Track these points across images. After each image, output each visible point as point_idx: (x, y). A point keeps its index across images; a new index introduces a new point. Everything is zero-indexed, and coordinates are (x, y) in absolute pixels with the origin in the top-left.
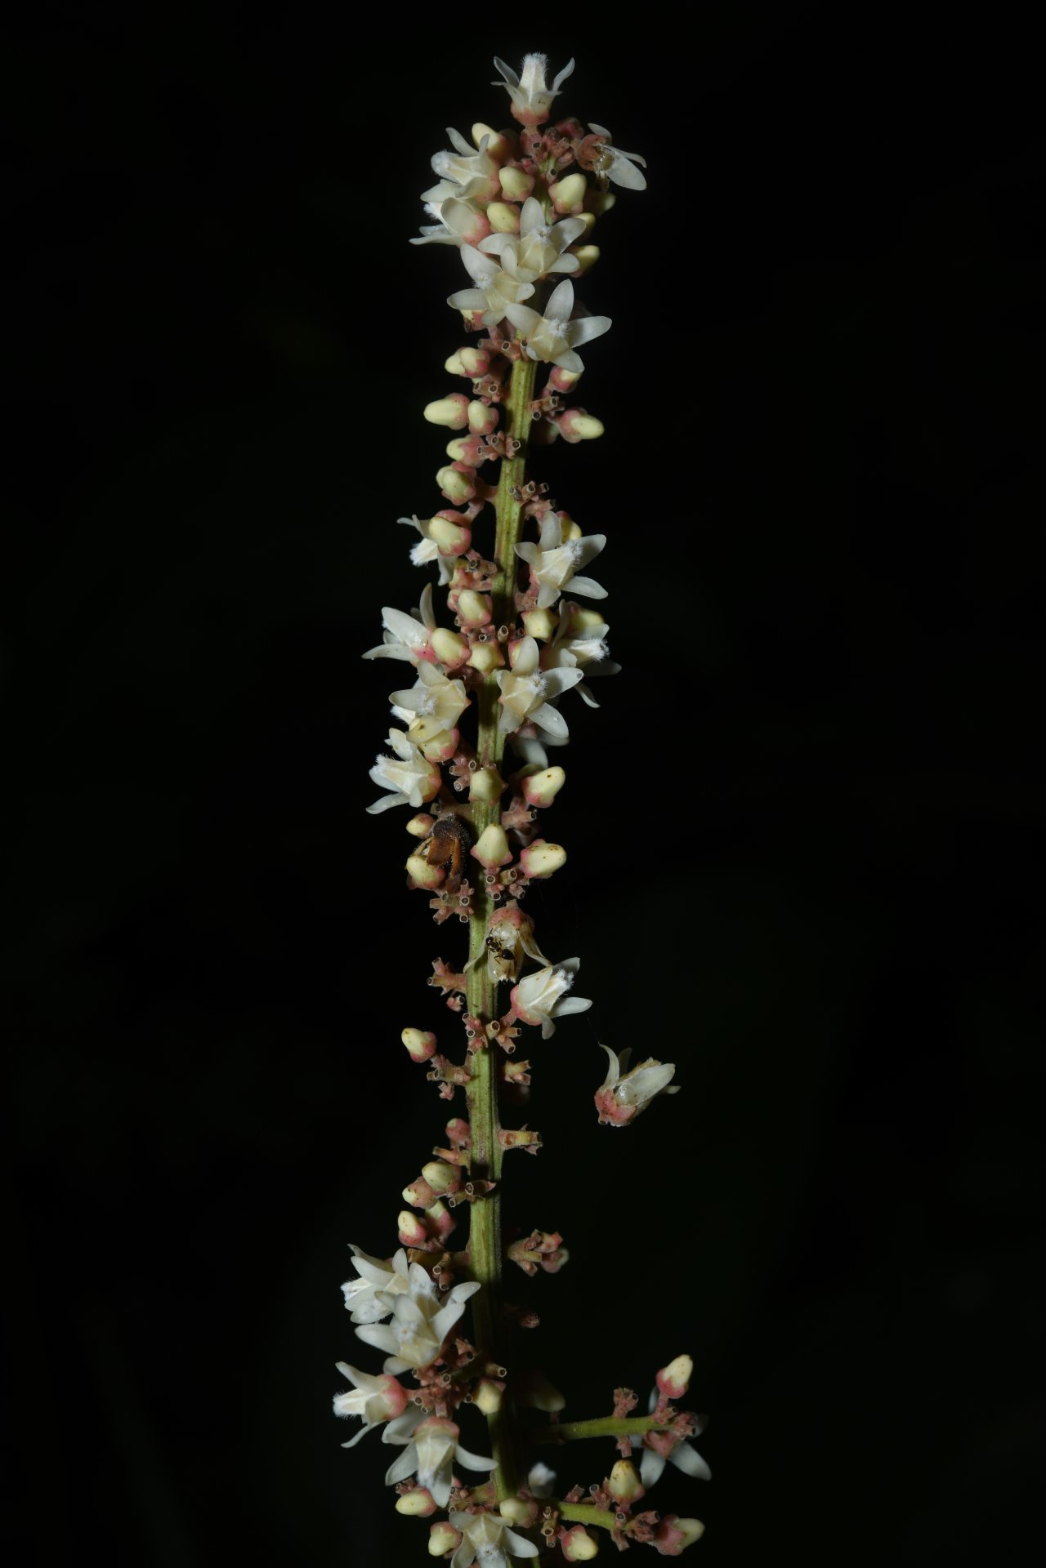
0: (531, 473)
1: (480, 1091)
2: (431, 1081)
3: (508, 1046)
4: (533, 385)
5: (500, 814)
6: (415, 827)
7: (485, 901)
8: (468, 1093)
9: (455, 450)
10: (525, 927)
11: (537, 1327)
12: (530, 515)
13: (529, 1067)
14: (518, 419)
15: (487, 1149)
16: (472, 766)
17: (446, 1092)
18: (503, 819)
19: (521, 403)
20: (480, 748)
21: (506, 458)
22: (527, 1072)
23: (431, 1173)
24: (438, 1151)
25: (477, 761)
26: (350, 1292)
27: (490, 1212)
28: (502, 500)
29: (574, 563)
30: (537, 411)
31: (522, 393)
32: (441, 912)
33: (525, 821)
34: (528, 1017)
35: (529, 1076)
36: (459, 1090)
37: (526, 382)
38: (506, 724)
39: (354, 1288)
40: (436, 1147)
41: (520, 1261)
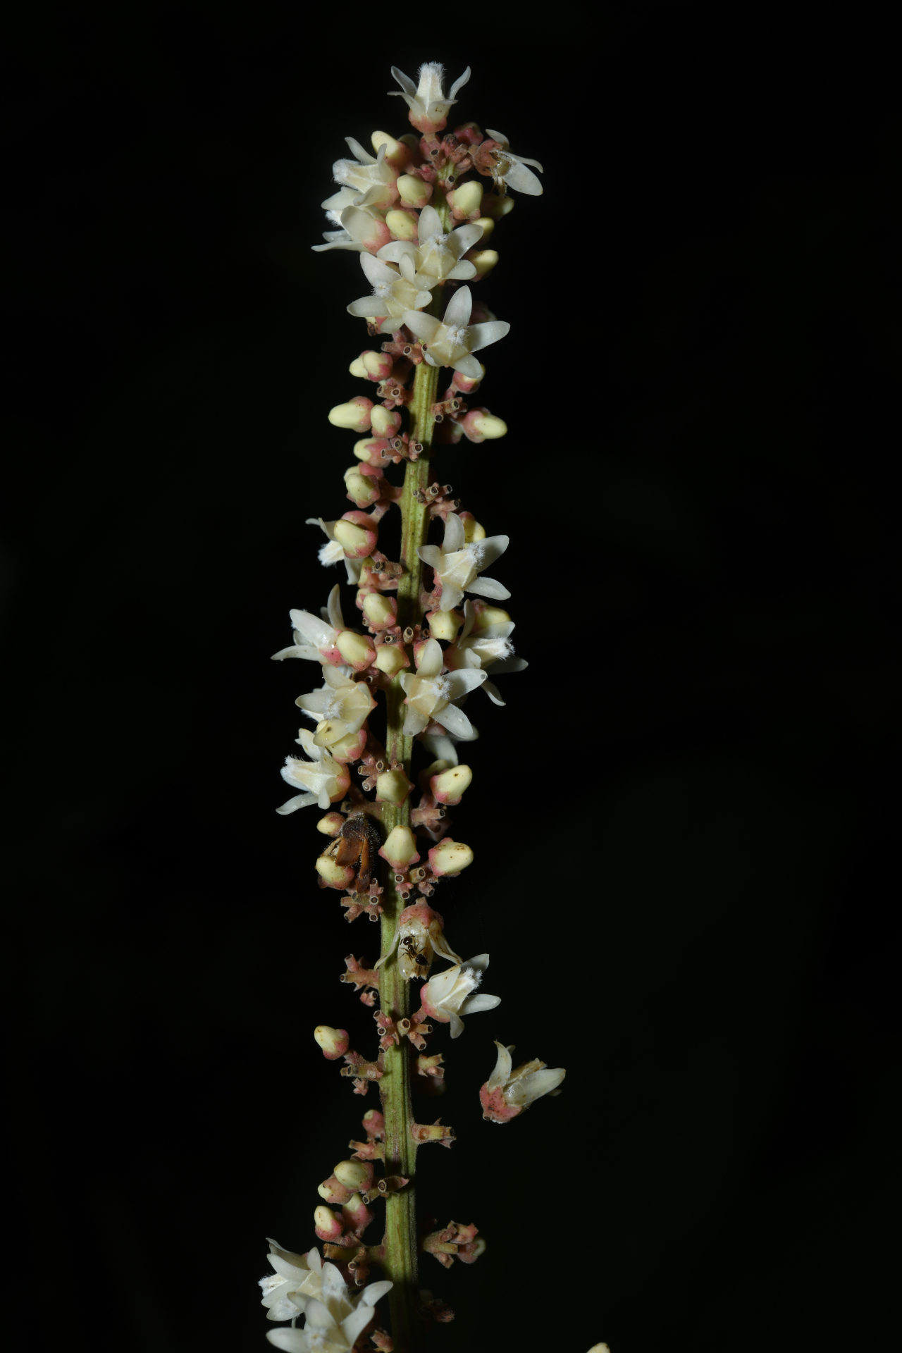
0: (435, 476)
1: (393, 1086)
2: (345, 1077)
3: (419, 1043)
4: (436, 387)
5: (410, 812)
6: (325, 826)
7: (395, 899)
8: (382, 1088)
9: (361, 450)
10: (434, 925)
11: (452, 1322)
12: (435, 515)
13: (442, 1061)
14: (421, 422)
15: (401, 1144)
16: (379, 767)
17: (359, 1088)
18: (412, 817)
19: (424, 405)
20: (389, 748)
21: (410, 460)
22: (441, 1065)
23: (343, 1172)
24: (354, 1144)
25: (386, 761)
26: (268, 1287)
27: (405, 1206)
28: (407, 502)
29: (477, 565)
30: (439, 414)
31: (425, 396)
32: (352, 910)
33: (434, 818)
34: (438, 1015)
35: (443, 1069)
36: (373, 1086)
37: (429, 384)
38: (411, 727)
39: (271, 1284)
40: (352, 1141)
41: (436, 1253)
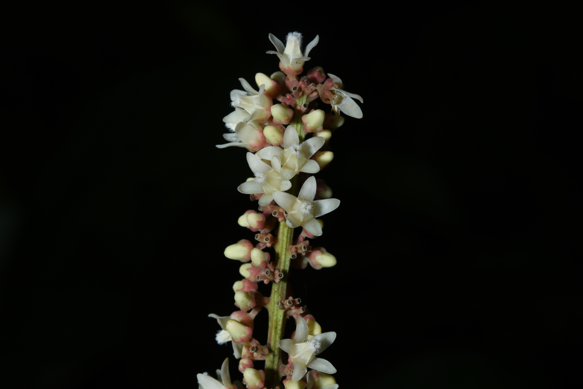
0: (291, 291)
4: (292, 235)
9: (244, 271)
12: (290, 315)
14: (283, 258)
19: (284, 247)
21: (275, 282)
28: (272, 307)
29: (316, 352)
30: (294, 254)
31: (285, 241)
37: (288, 234)
